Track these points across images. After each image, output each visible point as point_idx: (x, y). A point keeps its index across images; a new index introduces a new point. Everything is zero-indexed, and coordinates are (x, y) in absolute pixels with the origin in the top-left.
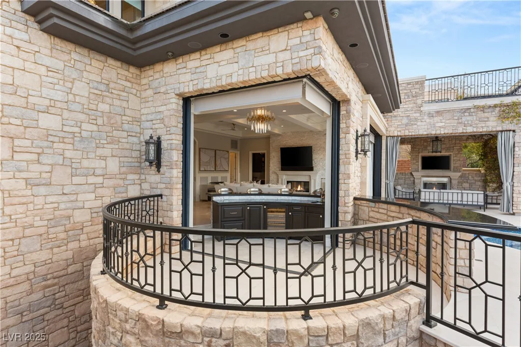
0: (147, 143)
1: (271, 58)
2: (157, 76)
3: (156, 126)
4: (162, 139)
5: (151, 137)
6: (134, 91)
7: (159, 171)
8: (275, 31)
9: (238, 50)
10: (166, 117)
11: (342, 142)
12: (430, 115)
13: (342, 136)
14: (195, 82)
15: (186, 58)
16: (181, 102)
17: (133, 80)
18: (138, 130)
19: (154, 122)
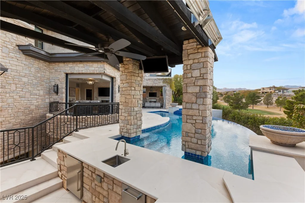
0: (54, 86)
1: (93, 69)
2: (57, 66)
3: (56, 81)
4: (59, 85)
5: (55, 85)
6: (48, 70)
7: (57, 95)
8: (95, 63)
9: (85, 65)
10: (61, 79)
11: (114, 88)
12: (147, 80)
13: (114, 86)
14: (71, 70)
15: (68, 63)
16: (65, 75)
17: (47, 66)
18: (48, 81)
19: (55, 80)
